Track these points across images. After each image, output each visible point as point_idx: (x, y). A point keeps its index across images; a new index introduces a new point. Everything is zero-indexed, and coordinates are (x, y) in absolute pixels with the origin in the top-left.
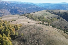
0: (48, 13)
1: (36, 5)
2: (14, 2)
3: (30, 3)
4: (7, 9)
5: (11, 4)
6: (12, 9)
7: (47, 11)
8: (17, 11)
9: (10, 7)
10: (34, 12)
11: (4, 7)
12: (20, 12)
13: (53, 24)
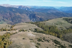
0: (63, 22)
1: (57, 9)
2: (34, 6)
3: (50, 7)
4: (26, 14)
5: (31, 8)
6: (31, 13)
7: (63, 19)
8: (35, 16)
9: (30, 12)
10: (48, 20)
11: (24, 12)
12: (38, 17)
13: (66, 37)
